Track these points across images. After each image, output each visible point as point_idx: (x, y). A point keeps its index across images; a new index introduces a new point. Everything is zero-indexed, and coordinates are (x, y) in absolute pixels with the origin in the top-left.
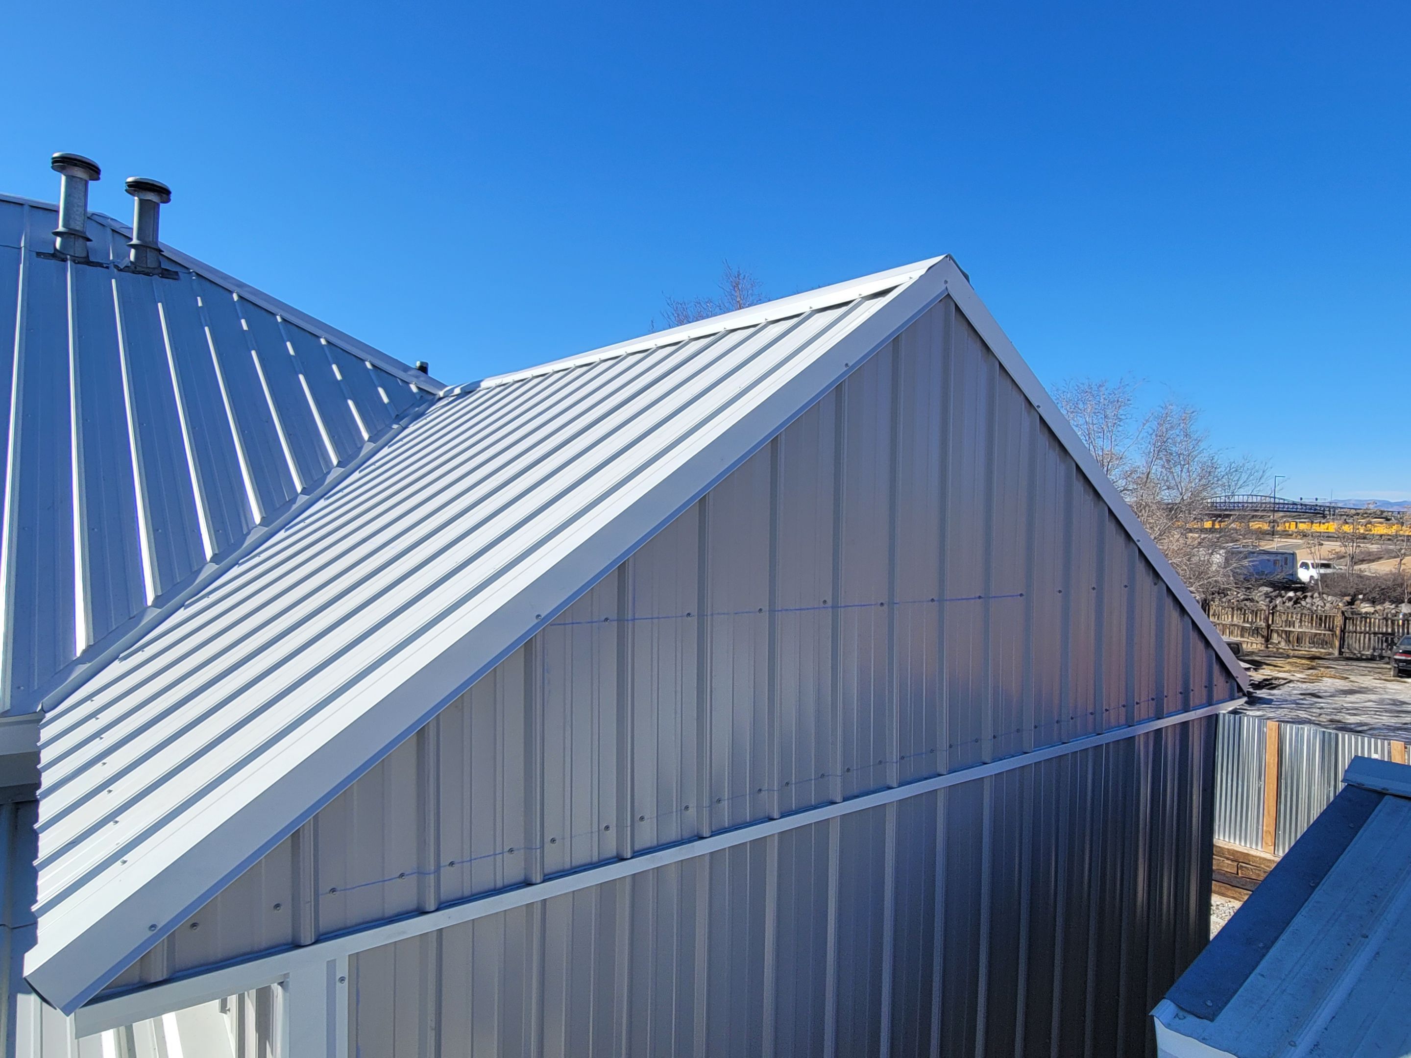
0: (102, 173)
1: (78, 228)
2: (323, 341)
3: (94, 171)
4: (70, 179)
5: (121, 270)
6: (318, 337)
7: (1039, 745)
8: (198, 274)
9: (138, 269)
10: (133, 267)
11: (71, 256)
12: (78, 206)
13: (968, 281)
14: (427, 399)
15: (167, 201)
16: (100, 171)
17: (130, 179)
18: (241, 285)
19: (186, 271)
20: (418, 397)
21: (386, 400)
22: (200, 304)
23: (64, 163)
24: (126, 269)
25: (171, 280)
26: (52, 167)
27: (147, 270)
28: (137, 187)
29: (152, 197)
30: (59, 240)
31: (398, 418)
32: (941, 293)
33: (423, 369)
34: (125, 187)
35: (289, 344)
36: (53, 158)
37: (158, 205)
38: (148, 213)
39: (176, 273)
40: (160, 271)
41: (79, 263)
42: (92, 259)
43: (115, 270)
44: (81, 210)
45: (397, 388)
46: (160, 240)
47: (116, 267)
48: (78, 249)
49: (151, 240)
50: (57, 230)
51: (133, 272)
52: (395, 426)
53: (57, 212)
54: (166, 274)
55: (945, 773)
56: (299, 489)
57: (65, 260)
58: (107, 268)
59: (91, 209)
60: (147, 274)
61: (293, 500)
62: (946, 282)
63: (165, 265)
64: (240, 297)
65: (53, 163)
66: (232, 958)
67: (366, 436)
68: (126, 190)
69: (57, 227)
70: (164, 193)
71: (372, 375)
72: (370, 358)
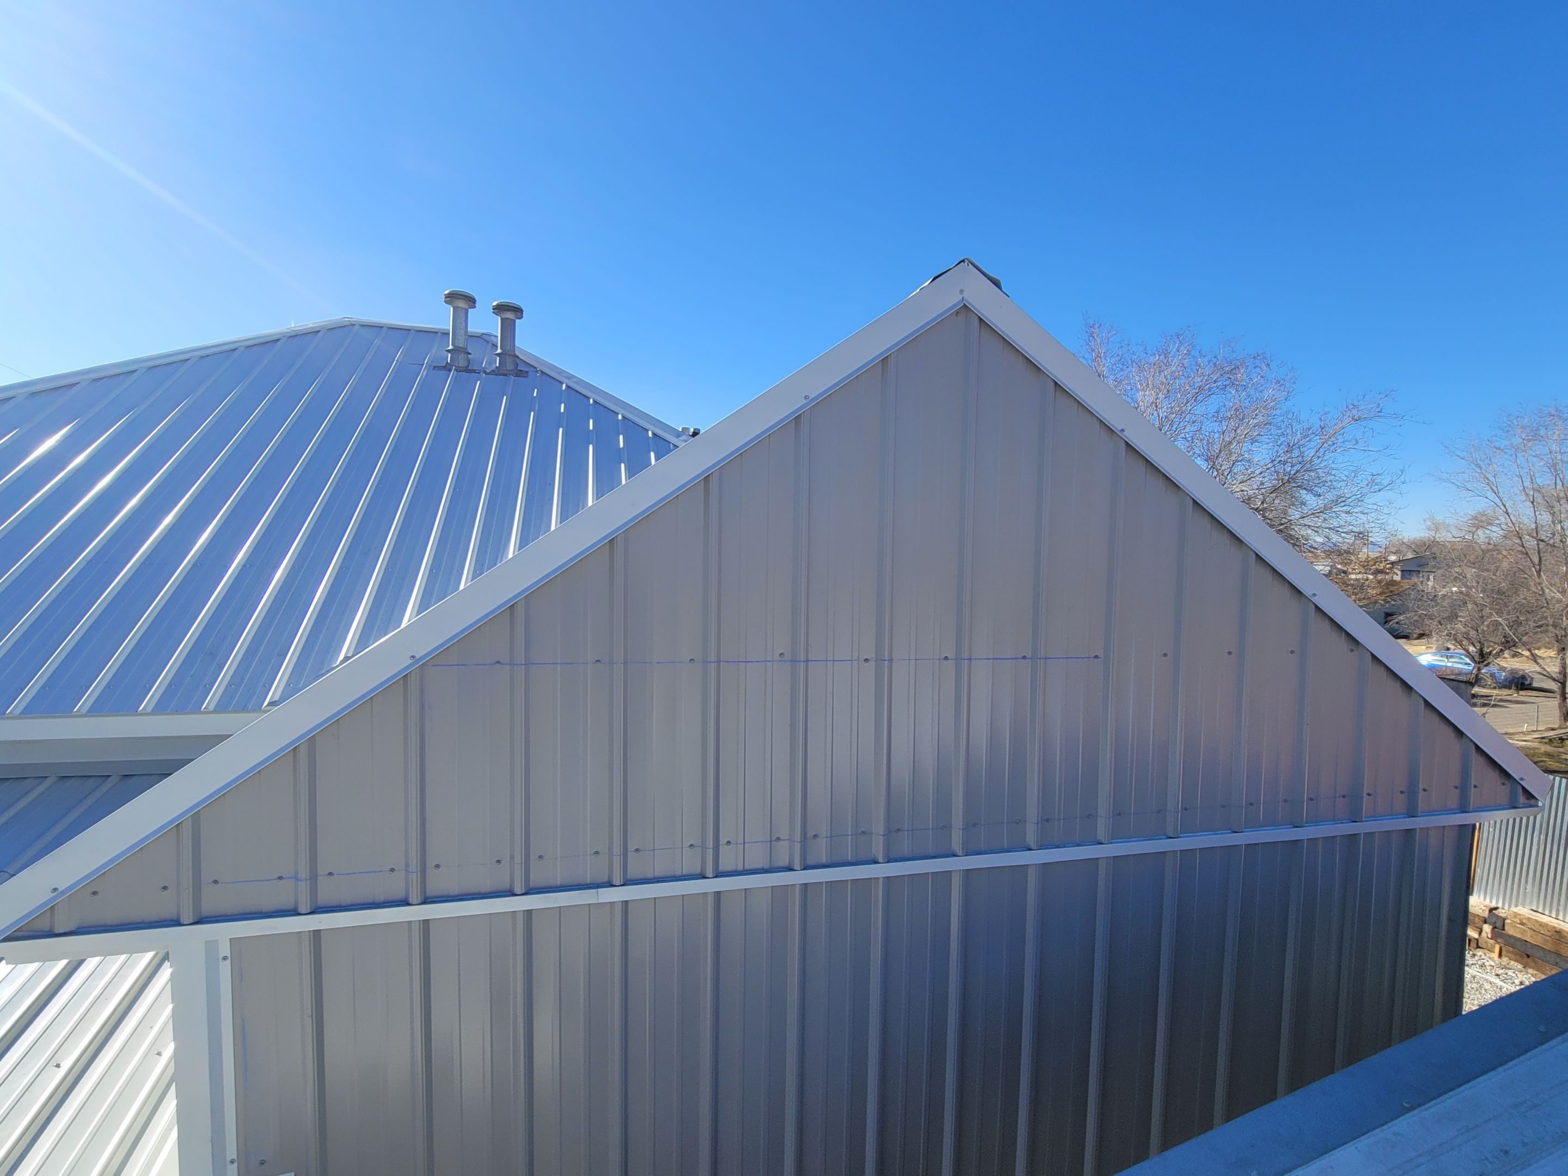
0: (477, 302)
1: (461, 345)
2: (620, 417)
3: (471, 301)
4: (455, 309)
5: (488, 374)
6: (617, 415)
7: (1115, 836)
8: (542, 372)
9: (501, 372)
10: (497, 372)
11: (456, 366)
12: (461, 329)
13: (1000, 288)
15: (521, 318)
16: (476, 301)
17: (495, 304)
18: (570, 377)
19: (534, 370)
22: (535, 395)
23: (452, 297)
24: (493, 372)
25: (521, 378)
26: (445, 301)
27: (507, 372)
28: (499, 309)
29: (510, 315)
30: (449, 356)
32: (958, 303)
34: (491, 310)
35: (591, 421)
36: (445, 295)
37: (515, 321)
38: (508, 329)
39: (527, 372)
40: (516, 372)
41: (460, 371)
42: (469, 368)
43: (484, 375)
44: (463, 331)
46: (516, 345)
47: (485, 372)
48: (462, 363)
49: (509, 348)
50: (449, 348)
51: (496, 375)
53: (449, 334)
54: (520, 374)
55: (961, 855)
57: (449, 370)
58: (479, 373)
59: (471, 329)
60: (506, 375)
62: (961, 291)
63: (518, 366)
64: (567, 386)
65: (446, 298)
66: (125, 925)
68: (493, 312)
69: (449, 346)
70: (518, 311)
71: (650, 441)
72: (652, 428)
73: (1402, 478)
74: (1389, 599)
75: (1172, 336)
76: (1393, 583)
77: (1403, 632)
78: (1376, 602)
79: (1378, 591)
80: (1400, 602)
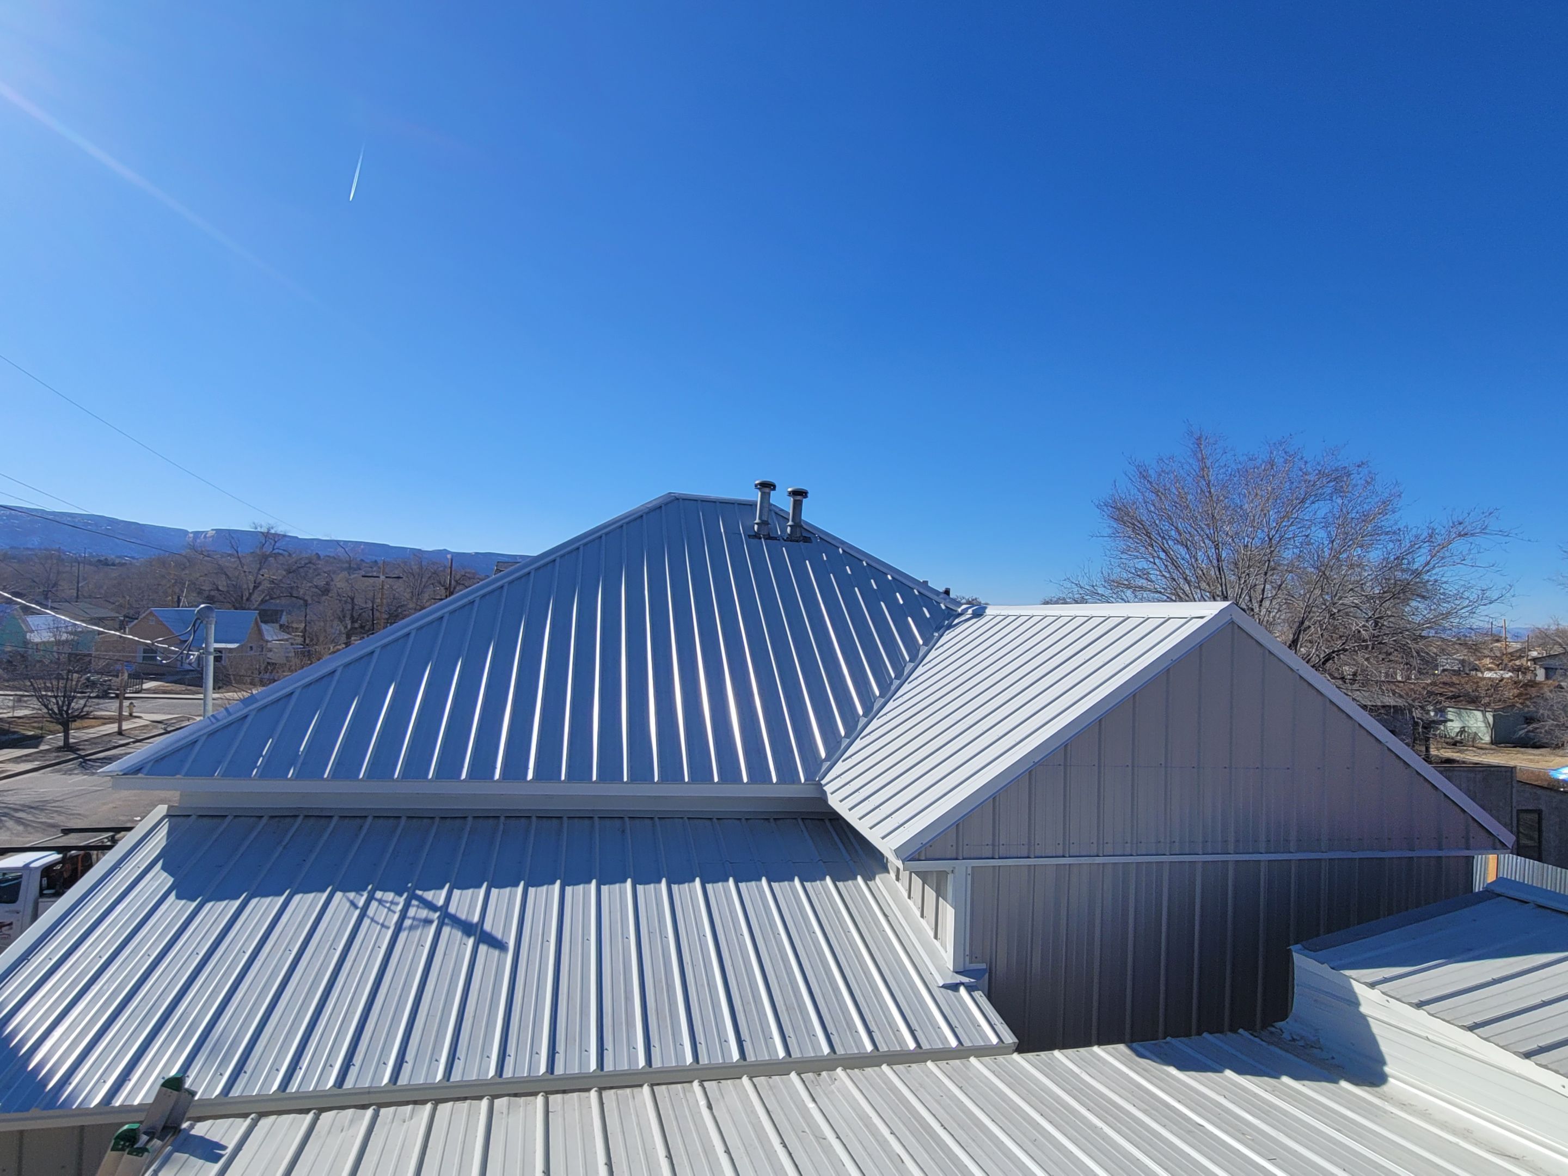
1: (766, 518)
2: (889, 577)
3: (773, 488)
4: (763, 494)
5: (786, 540)
6: (886, 574)
7: (1299, 850)
8: (822, 538)
9: (792, 538)
10: (789, 538)
11: (761, 535)
12: (766, 506)
14: (951, 615)
15: (807, 499)
16: (776, 487)
17: (790, 490)
18: (843, 543)
19: (815, 537)
20: (946, 612)
21: (928, 615)
22: (825, 558)
23: (760, 484)
25: (810, 544)
26: (756, 488)
27: (797, 539)
28: (792, 493)
29: (799, 498)
30: (756, 527)
31: (938, 629)
33: (947, 592)
34: (787, 494)
36: (756, 483)
37: (803, 502)
38: (797, 506)
39: (812, 538)
40: (803, 538)
41: (767, 539)
42: (771, 535)
43: (784, 541)
44: (767, 508)
45: (934, 608)
46: (803, 518)
47: (784, 538)
48: (766, 530)
49: (799, 520)
50: (756, 522)
51: (791, 541)
52: (936, 634)
54: (807, 540)
56: (893, 675)
57: (760, 538)
58: (780, 540)
59: (771, 507)
60: (797, 541)
61: (891, 683)
63: (805, 534)
64: (844, 551)
65: (756, 485)
67: (921, 642)
70: (805, 495)
71: (919, 599)
72: (917, 587)
73: (1512, 592)
74: (1528, 703)
75: (1275, 444)
76: (1533, 684)
77: (1539, 741)
78: (1513, 706)
79: (1516, 692)
80: (1534, 709)
